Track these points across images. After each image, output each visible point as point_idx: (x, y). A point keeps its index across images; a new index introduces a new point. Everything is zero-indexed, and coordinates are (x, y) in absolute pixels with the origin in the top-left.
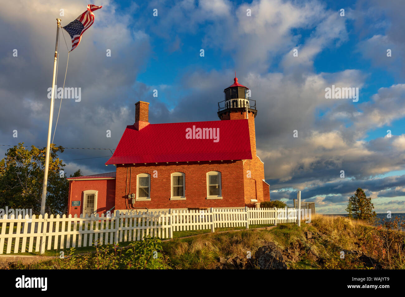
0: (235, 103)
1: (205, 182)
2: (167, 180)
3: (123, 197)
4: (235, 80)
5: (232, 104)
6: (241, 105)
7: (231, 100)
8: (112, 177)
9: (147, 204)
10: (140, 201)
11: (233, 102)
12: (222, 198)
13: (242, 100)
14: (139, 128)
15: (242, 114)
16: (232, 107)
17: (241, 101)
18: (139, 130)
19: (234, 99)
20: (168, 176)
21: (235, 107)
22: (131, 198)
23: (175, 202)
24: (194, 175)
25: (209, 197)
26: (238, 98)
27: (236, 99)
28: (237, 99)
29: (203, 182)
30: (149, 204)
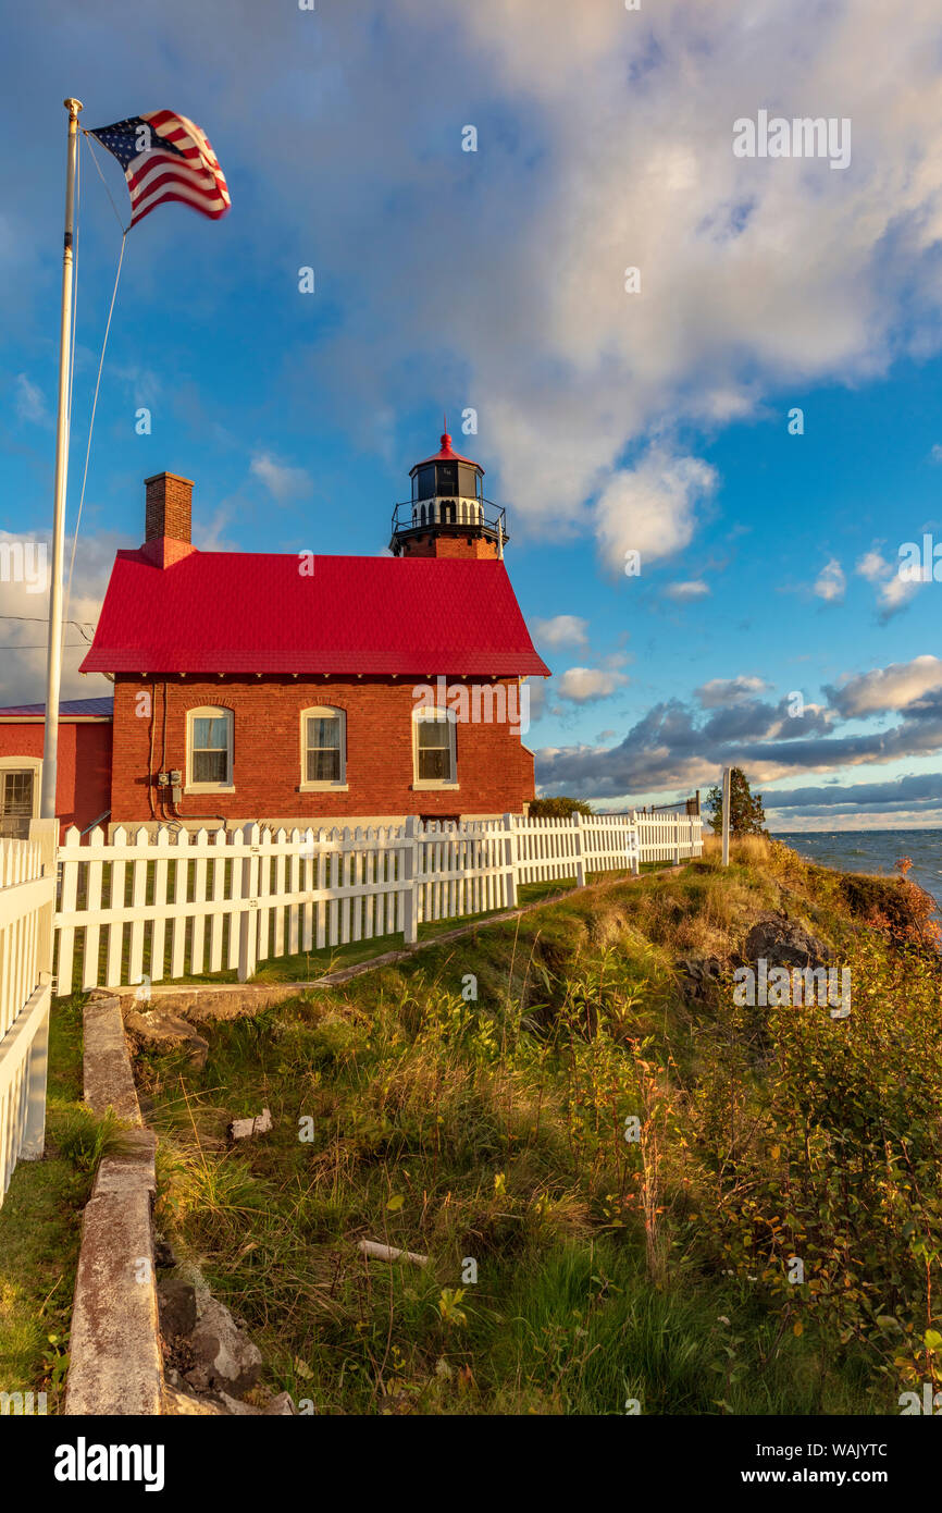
0: (448, 510)
1: (407, 738)
2: (288, 728)
3: (139, 781)
4: (444, 440)
5: (438, 511)
6: (465, 517)
7: (438, 500)
8: (96, 716)
9: (223, 804)
10: (198, 795)
11: (443, 505)
12: (457, 787)
13: (469, 502)
14: (165, 561)
15: (470, 543)
16: (438, 520)
17: (464, 504)
18: (166, 566)
19: (445, 499)
20: (291, 718)
21: (448, 521)
22: (167, 783)
23: (313, 799)
24: (373, 718)
25: (419, 784)
26: (456, 494)
27: (450, 499)
28: (455, 499)
29: (402, 737)
30: (228, 804)
